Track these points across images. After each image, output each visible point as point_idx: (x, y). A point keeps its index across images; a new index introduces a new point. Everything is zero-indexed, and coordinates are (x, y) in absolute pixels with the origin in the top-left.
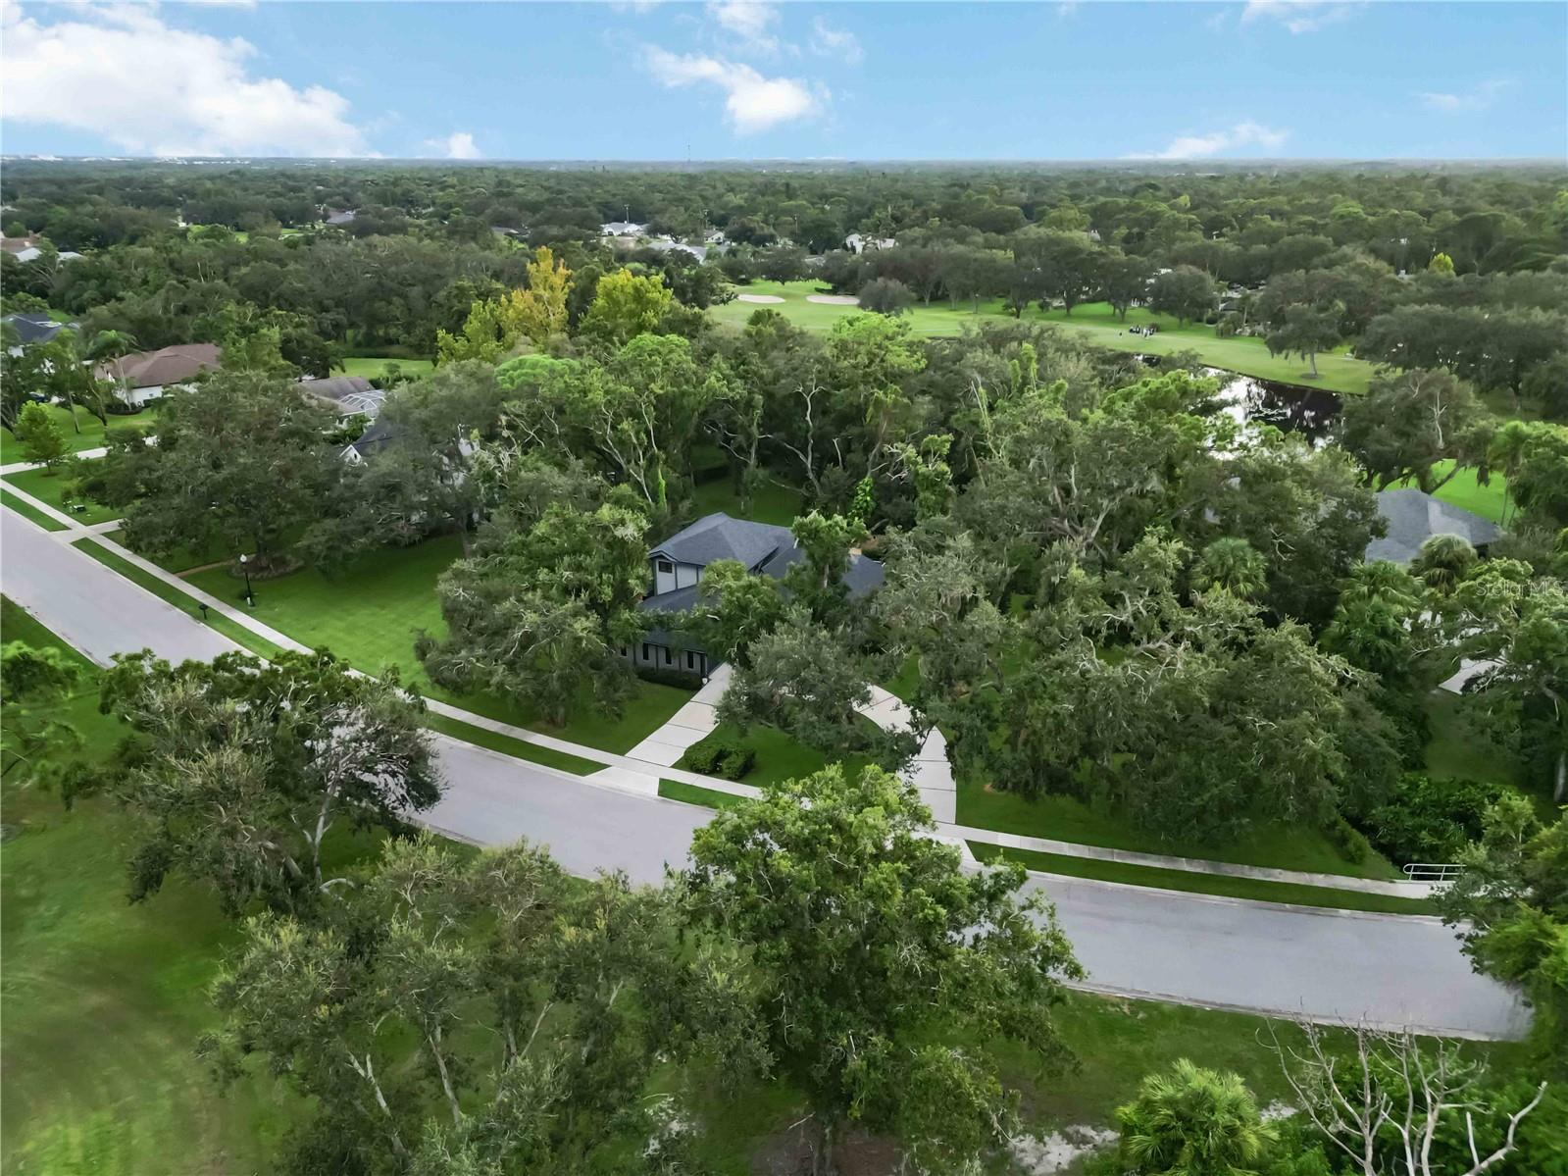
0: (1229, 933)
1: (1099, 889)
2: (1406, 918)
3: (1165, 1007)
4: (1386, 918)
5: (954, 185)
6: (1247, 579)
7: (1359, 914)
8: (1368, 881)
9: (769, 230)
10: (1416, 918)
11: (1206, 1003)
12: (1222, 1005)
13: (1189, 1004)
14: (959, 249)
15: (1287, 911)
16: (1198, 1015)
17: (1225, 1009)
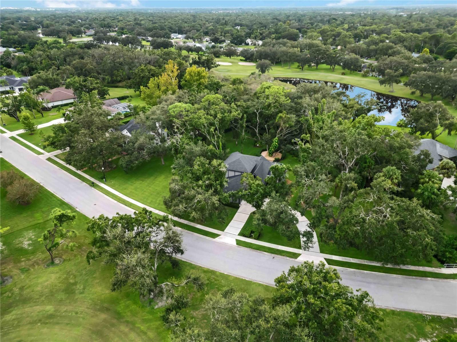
0: (400, 286)
1: (363, 273)
2: (446, 280)
3: (388, 310)
4: (440, 280)
5: (274, 19)
6: (396, 179)
7: (433, 279)
8: (434, 268)
9: (223, 38)
10: (449, 280)
11: (397, 308)
12: (402, 309)
13: (393, 309)
14: (284, 48)
15: (414, 279)
16: (396, 313)
17: (403, 310)
